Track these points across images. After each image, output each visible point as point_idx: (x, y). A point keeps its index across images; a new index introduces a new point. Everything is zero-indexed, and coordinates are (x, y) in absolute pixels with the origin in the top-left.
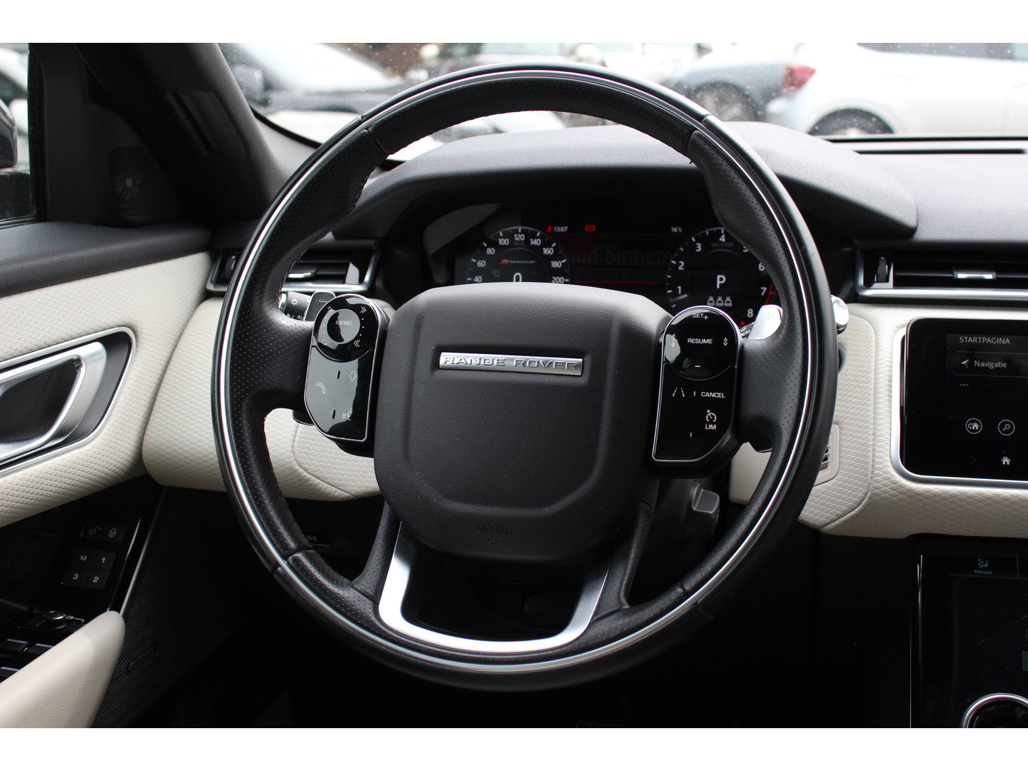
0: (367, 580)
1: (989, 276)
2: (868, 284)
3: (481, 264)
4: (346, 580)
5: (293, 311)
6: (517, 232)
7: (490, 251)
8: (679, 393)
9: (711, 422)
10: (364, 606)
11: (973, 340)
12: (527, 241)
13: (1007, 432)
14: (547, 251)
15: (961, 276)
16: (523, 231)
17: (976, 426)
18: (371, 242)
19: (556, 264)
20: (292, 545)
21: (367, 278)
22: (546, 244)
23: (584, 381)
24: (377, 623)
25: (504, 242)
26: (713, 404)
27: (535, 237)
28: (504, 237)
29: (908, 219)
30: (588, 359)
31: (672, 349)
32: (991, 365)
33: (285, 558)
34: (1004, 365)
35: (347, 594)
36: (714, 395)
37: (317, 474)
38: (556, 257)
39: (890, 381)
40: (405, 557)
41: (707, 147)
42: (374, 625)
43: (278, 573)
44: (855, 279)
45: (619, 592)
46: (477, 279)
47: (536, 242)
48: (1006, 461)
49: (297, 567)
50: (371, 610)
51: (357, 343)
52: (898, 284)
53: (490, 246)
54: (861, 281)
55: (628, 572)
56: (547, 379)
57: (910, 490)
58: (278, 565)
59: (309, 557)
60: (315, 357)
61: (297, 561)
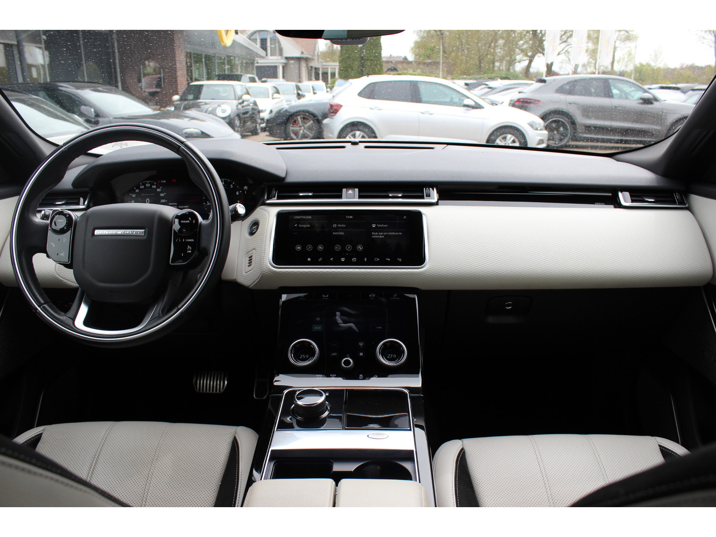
0: (71, 313)
1: (311, 194)
2: (269, 198)
3: (134, 196)
4: (63, 313)
5: (45, 217)
6: (147, 183)
7: (137, 191)
8: (178, 240)
9: (189, 250)
10: (70, 322)
11: (299, 217)
12: (151, 186)
13: (310, 249)
14: (158, 190)
15: (301, 194)
16: (149, 183)
17: (299, 248)
18: (87, 189)
19: (162, 195)
20: (42, 302)
21: (86, 203)
22: (158, 187)
23: (145, 237)
24: (74, 327)
25: (142, 187)
26: (190, 243)
27: (154, 185)
28: (142, 185)
29: (282, 174)
30: (147, 229)
31: (176, 226)
32: (305, 226)
33: (39, 307)
34: (309, 226)
35: (63, 318)
36: (190, 240)
37: (66, 278)
38: (162, 192)
39: (271, 233)
40: (86, 303)
41: (185, 153)
42: (72, 328)
43: (37, 313)
44: (264, 197)
45: (159, 311)
46: (132, 201)
47: (154, 187)
48: (309, 259)
49: (44, 309)
50: (72, 323)
51: (65, 228)
52: (278, 198)
53: (137, 189)
54: (266, 198)
55: (163, 304)
56: (132, 237)
57: (275, 271)
58: (37, 309)
59: (50, 306)
60: (50, 233)
61: (44, 307)
